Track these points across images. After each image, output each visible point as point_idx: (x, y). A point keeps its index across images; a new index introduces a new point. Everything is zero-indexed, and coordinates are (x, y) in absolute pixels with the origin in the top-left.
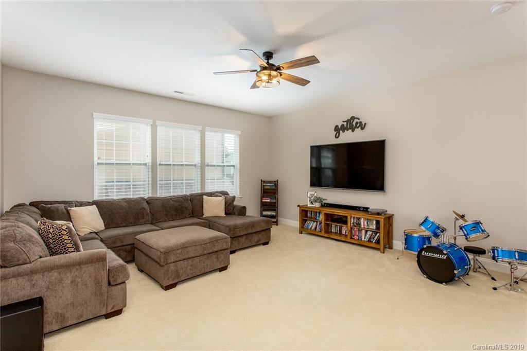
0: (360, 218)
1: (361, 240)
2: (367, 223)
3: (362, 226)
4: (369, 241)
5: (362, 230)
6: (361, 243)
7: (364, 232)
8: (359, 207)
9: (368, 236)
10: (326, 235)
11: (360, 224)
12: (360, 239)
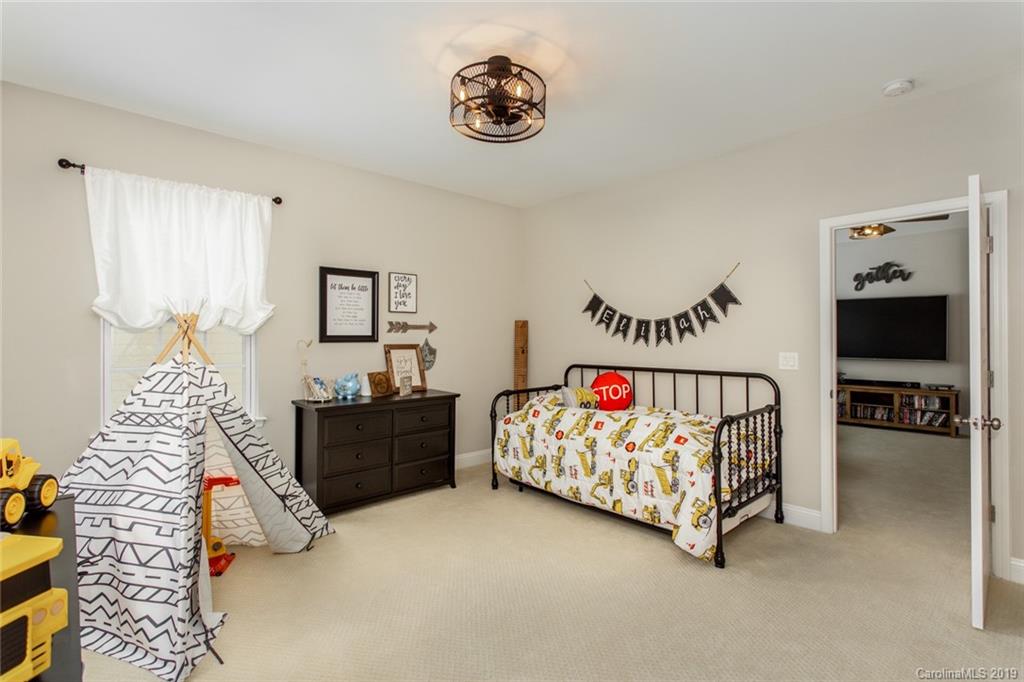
0: (912, 396)
1: (916, 424)
2: (926, 402)
3: (917, 406)
4: (930, 423)
5: (916, 410)
6: (916, 428)
7: (919, 414)
8: (905, 383)
9: (927, 417)
10: (852, 421)
11: (913, 404)
12: (912, 422)
